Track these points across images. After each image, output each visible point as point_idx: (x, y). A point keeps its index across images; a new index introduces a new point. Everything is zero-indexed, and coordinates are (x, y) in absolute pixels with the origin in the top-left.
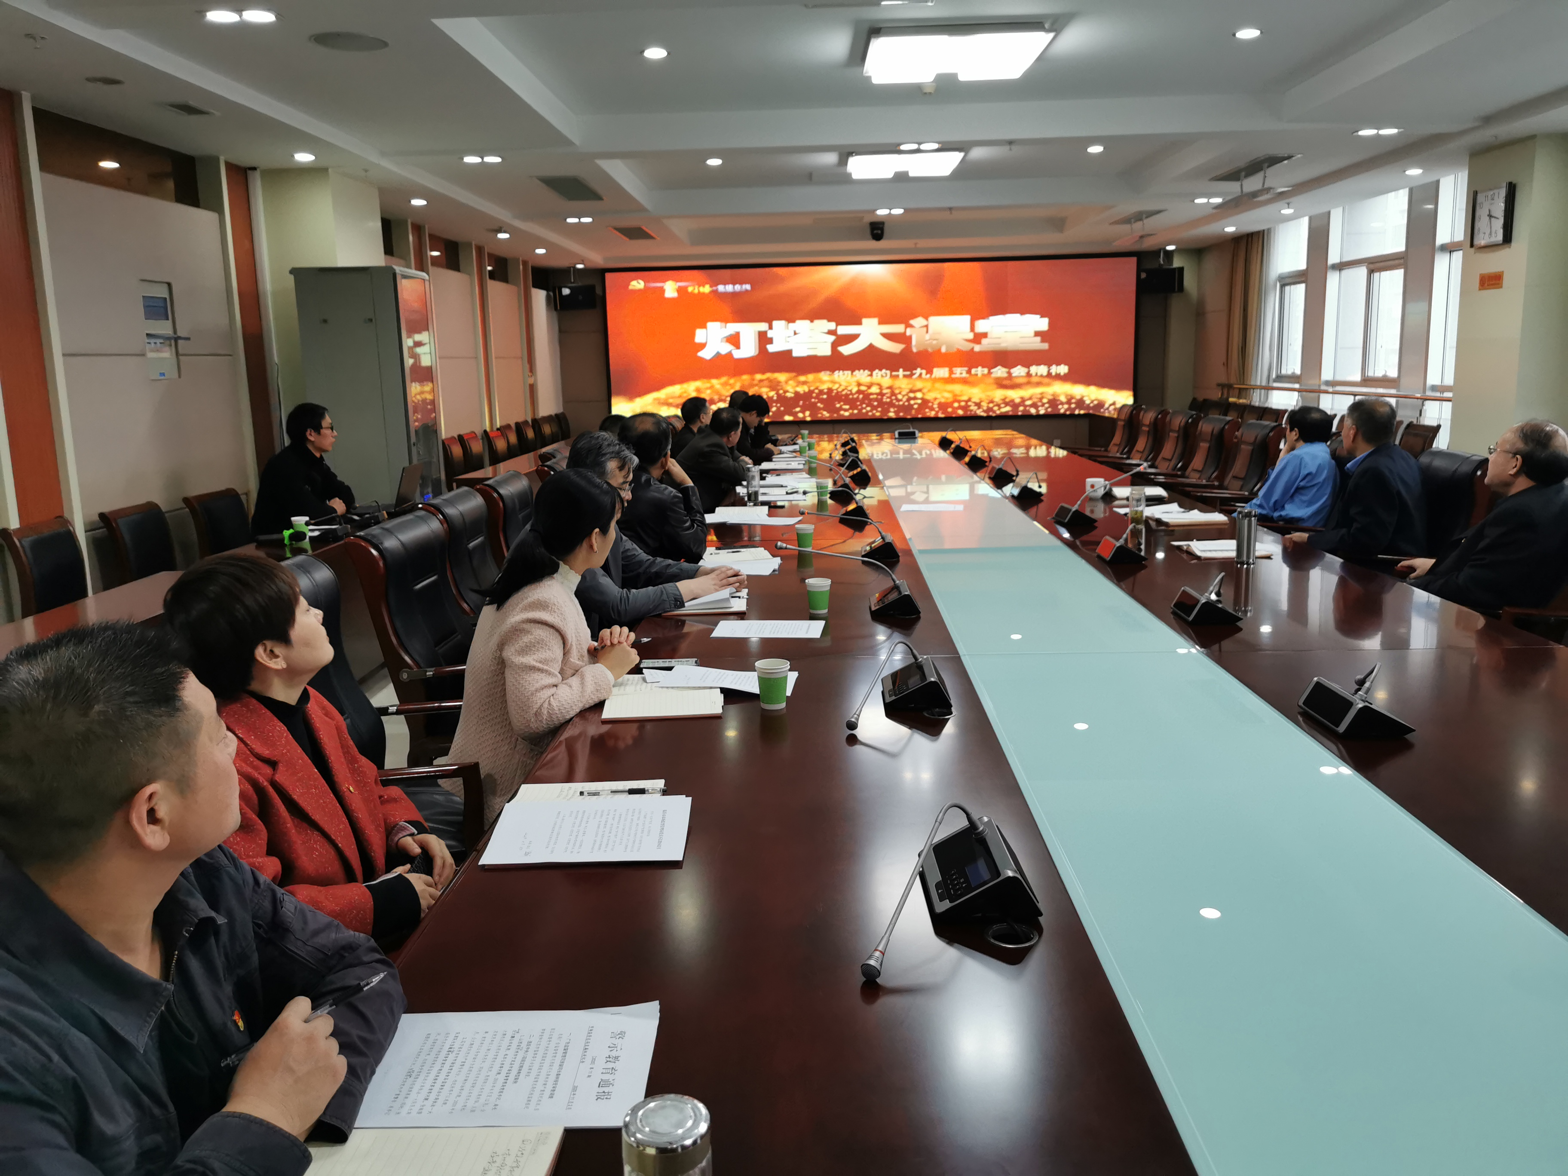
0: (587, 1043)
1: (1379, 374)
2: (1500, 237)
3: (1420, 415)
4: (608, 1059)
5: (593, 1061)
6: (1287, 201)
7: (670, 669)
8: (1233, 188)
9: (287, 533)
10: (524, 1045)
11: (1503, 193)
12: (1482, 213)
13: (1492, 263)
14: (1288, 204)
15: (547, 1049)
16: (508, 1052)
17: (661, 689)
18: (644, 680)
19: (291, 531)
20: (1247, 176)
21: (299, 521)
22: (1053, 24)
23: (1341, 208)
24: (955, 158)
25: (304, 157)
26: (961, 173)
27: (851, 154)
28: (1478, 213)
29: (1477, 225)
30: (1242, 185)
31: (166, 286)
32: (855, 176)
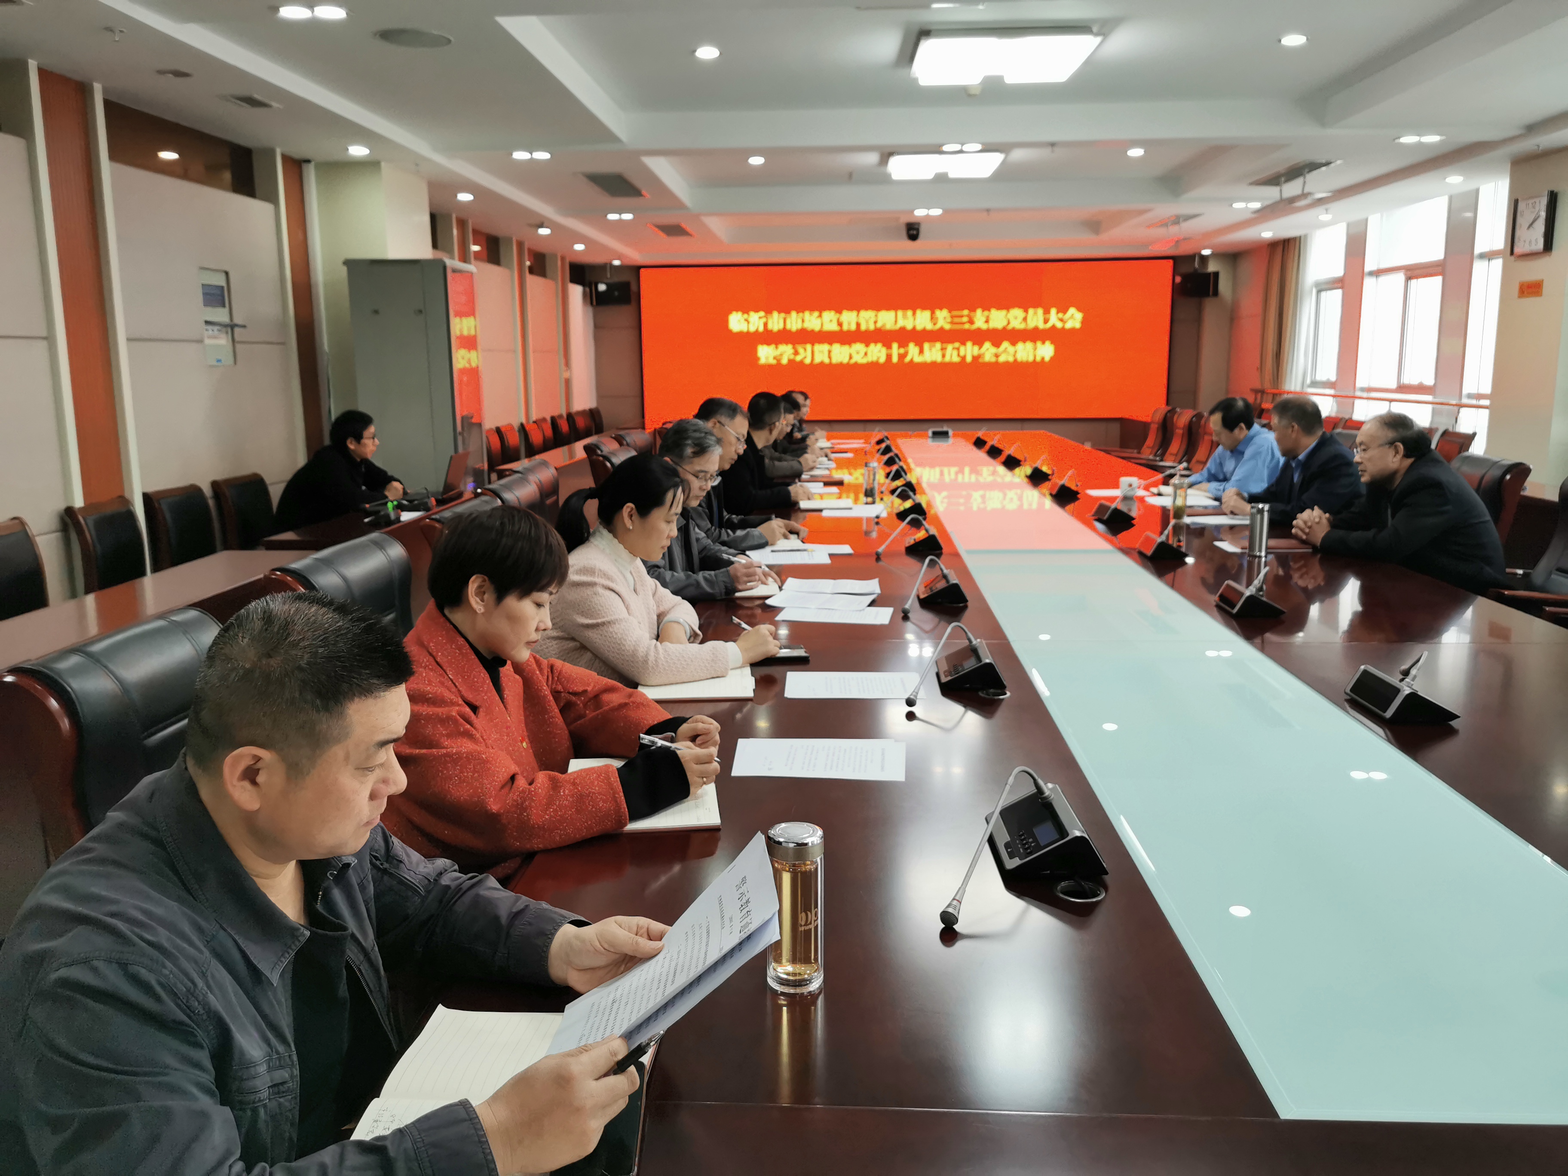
1: (1415, 381)
2: (1540, 245)
3: (1456, 422)
6: (1326, 207)
8: (1272, 193)
11: (1544, 201)
12: (1522, 221)
13: (1533, 271)
14: (1327, 210)
20: (1287, 181)
22: (1100, 28)
23: (1379, 215)
24: (996, 159)
25: (358, 151)
26: (1001, 175)
27: (891, 154)
28: (1519, 220)
29: (1518, 233)
30: (1281, 190)
31: (224, 274)
32: (895, 176)
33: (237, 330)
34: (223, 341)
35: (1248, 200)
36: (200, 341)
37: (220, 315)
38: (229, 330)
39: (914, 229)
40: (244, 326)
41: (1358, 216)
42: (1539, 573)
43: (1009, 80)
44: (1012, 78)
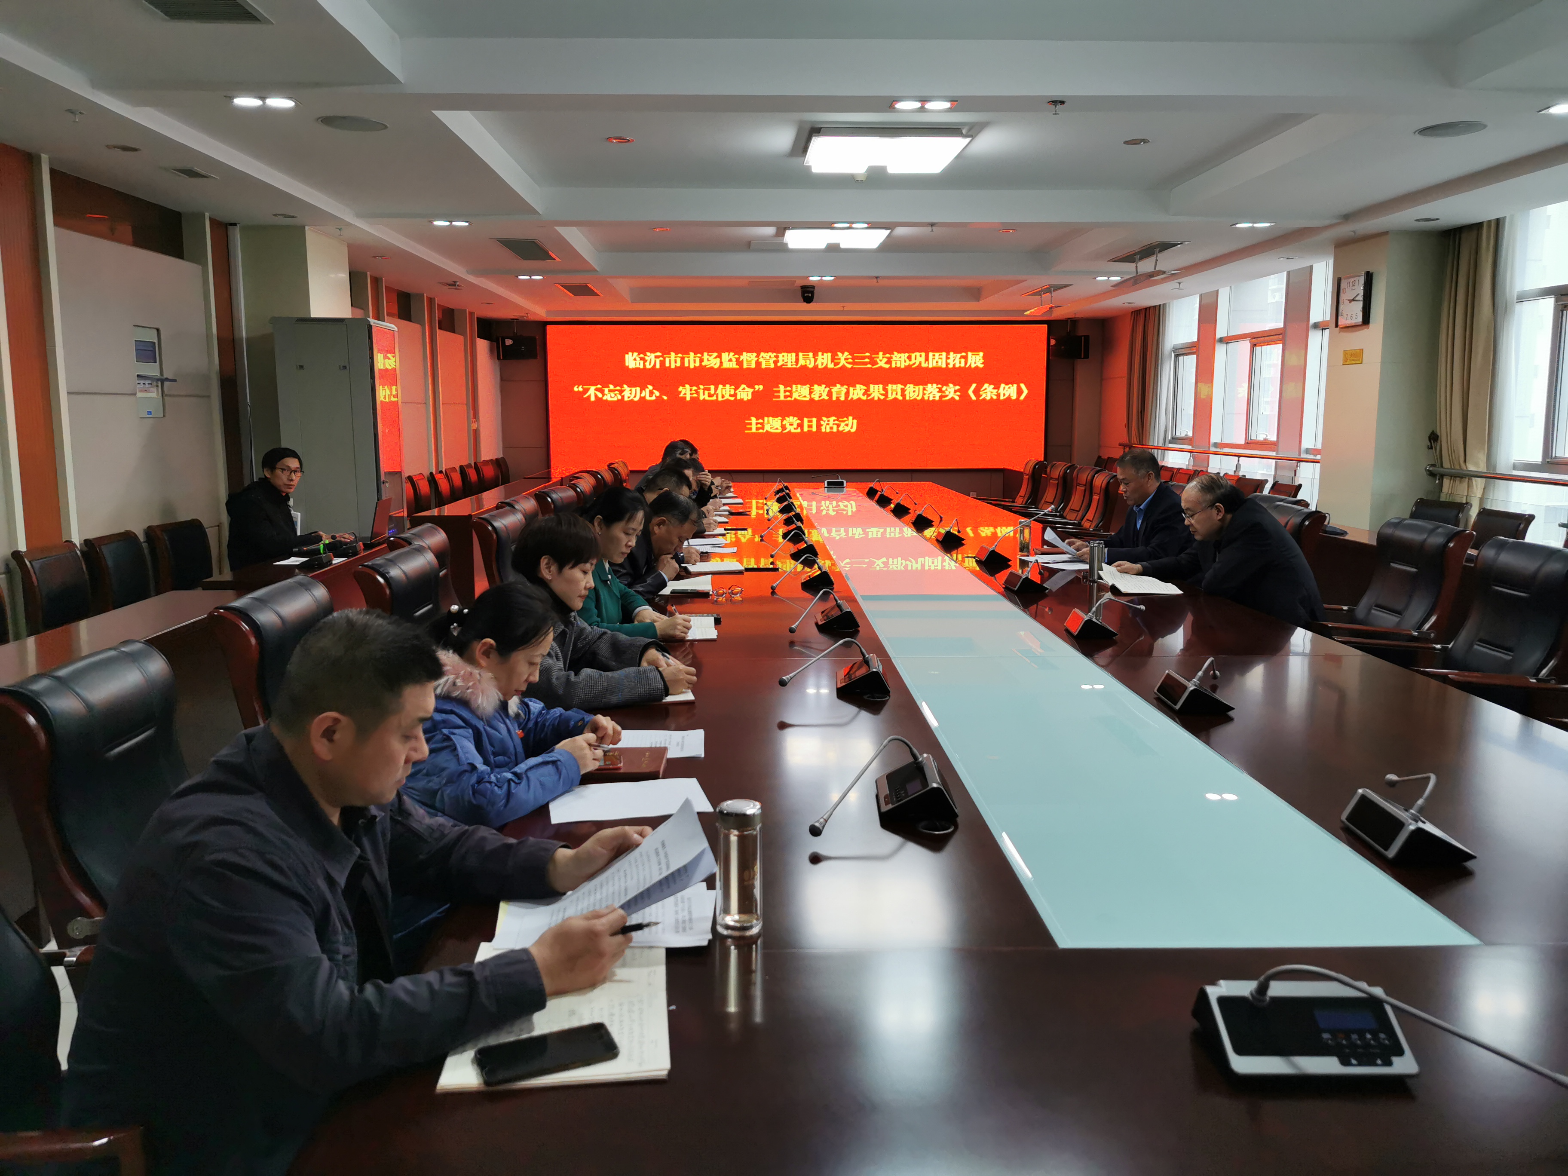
1: (1261, 438)
2: (1359, 320)
3: (1295, 475)
6: (1179, 281)
8: (1130, 267)
11: (1362, 280)
12: (1344, 297)
13: (1354, 341)
20: (1141, 259)
22: (970, 130)
23: (1228, 288)
24: (882, 235)
26: (886, 247)
27: (785, 229)
28: (1342, 295)
29: (1341, 307)
30: (1137, 267)
31: (155, 331)
32: (791, 246)
33: (166, 384)
34: (154, 394)
35: (1109, 274)
36: (135, 394)
37: (152, 370)
38: (159, 383)
39: (808, 292)
40: (175, 381)
41: (1210, 289)
42: (1361, 610)
43: (892, 170)
44: (893, 169)
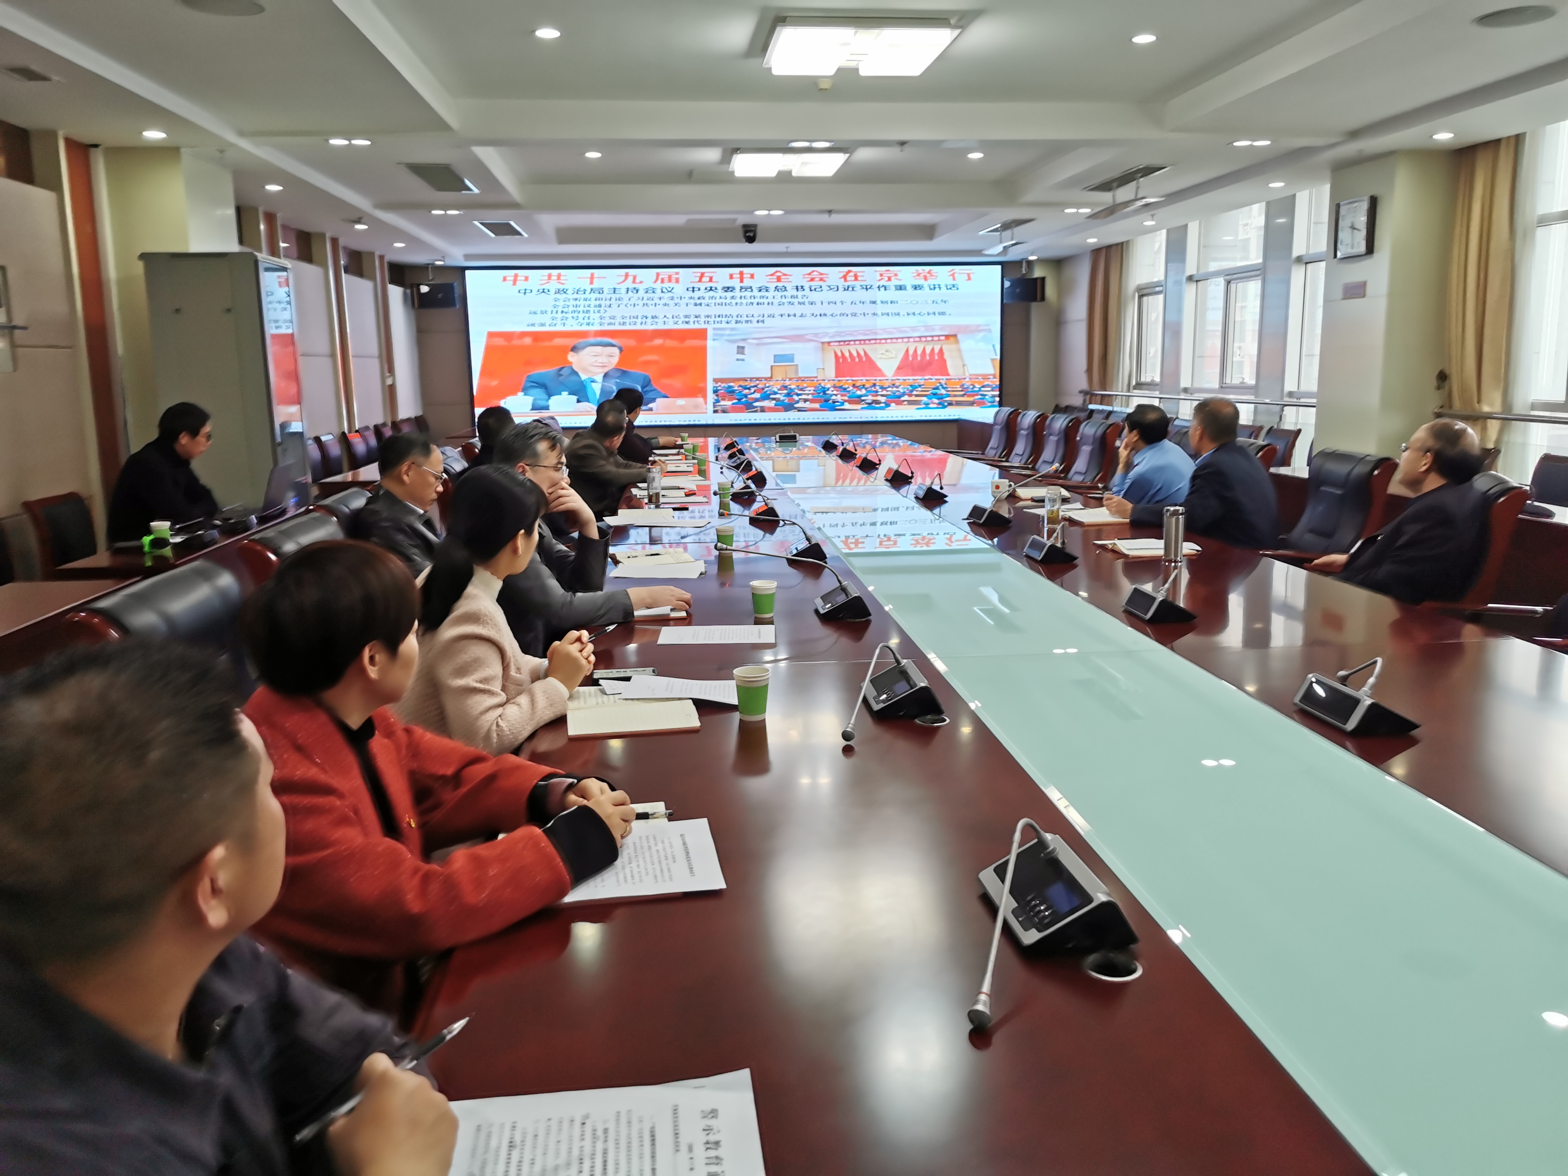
0: (676, 1126)
1: (1236, 381)
2: (1362, 248)
3: (1281, 420)
4: (708, 1146)
5: (690, 1149)
6: (1152, 212)
7: (628, 679)
8: (1106, 198)
9: (147, 540)
10: (600, 1133)
11: (1365, 206)
12: (1344, 224)
13: (1356, 273)
14: (1153, 216)
15: (629, 1137)
16: (583, 1143)
17: (625, 701)
18: (603, 692)
19: (152, 537)
20: (1119, 186)
21: (162, 526)
22: (960, 20)
23: (1198, 222)
24: (838, 159)
25: (154, 135)
26: (843, 177)
27: (737, 150)
28: (1341, 223)
29: (1341, 235)
30: (1113, 195)
31: (2, 270)
32: (738, 173)
33: (16, 332)
35: (1080, 205)
38: (8, 333)
39: (752, 231)
40: (24, 328)
41: (1180, 222)
43: (865, 71)
